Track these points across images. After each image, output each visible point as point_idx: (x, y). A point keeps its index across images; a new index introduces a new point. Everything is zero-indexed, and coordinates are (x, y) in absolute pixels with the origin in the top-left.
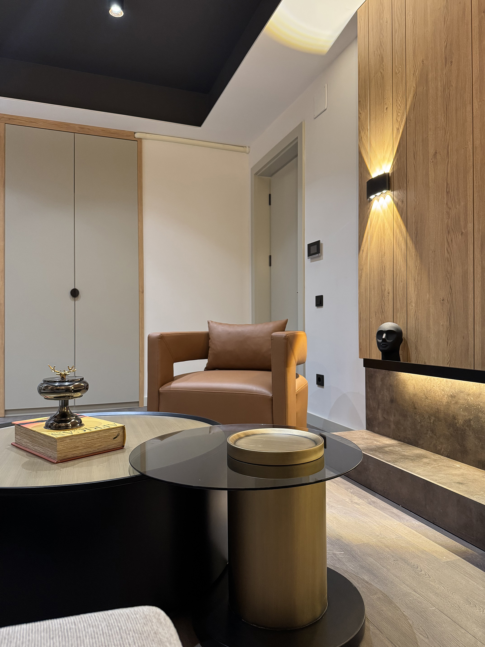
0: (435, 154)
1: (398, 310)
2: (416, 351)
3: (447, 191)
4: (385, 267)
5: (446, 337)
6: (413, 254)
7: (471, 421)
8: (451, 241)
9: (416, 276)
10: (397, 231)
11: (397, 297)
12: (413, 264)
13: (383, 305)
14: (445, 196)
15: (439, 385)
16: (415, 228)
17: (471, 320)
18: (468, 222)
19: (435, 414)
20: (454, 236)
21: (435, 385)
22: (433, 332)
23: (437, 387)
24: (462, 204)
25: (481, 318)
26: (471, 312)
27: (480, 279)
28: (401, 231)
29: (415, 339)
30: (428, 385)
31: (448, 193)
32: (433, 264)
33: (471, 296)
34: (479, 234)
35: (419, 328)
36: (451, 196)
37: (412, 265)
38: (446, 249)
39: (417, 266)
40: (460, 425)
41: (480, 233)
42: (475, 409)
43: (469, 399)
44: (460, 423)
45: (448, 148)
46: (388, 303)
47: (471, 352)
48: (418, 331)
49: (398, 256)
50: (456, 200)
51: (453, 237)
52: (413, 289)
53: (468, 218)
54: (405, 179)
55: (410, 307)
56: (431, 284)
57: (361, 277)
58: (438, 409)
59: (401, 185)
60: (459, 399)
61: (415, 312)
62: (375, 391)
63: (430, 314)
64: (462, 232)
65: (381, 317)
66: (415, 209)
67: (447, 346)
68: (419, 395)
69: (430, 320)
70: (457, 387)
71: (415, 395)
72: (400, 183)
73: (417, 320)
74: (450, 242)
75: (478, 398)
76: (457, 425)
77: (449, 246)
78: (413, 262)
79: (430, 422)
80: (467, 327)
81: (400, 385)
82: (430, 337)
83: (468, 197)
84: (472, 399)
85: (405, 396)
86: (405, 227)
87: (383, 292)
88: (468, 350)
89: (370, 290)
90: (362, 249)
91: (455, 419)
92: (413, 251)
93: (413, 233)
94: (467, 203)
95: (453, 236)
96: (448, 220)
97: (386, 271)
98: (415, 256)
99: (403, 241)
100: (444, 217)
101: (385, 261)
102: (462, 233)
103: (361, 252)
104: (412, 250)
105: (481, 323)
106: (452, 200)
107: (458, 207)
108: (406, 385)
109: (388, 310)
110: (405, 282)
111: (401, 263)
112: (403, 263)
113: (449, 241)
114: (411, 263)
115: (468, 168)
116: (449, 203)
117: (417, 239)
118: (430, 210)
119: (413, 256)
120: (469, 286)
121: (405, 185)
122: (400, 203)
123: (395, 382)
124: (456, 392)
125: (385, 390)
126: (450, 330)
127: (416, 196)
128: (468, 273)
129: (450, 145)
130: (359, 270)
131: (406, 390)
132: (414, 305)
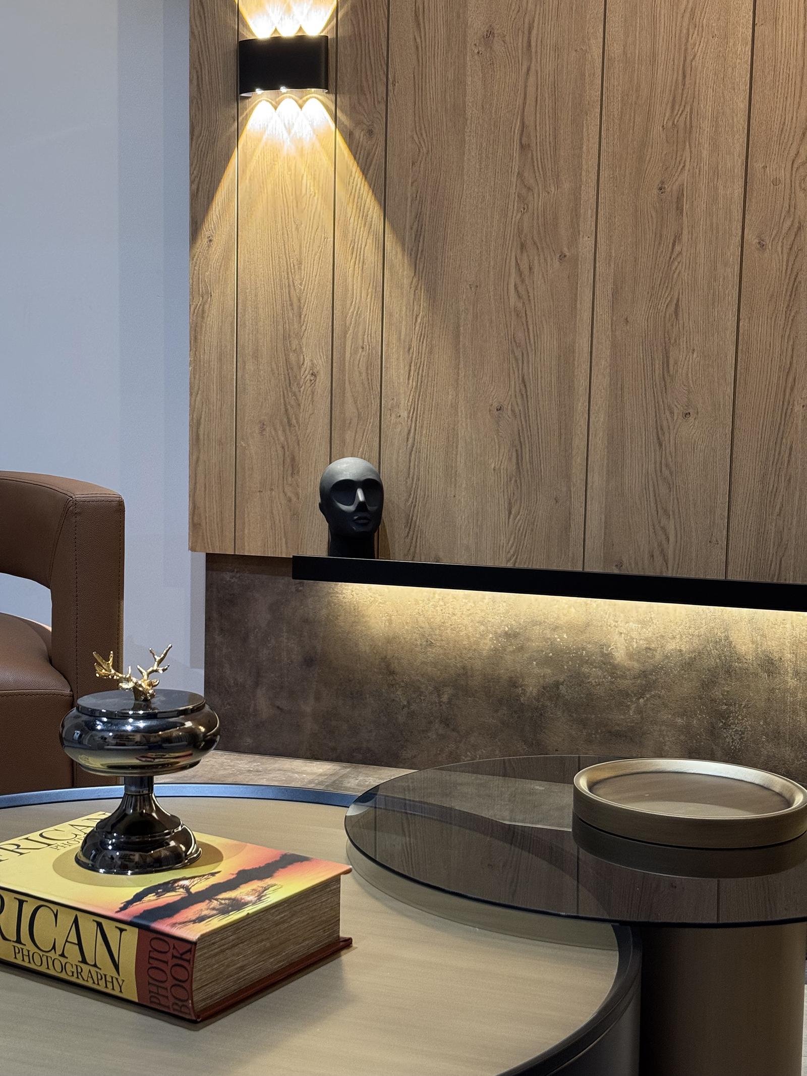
0: (488, 37)
1: (347, 422)
2: (407, 530)
3: (521, 143)
4: (302, 302)
5: (506, 497)
6: (406, 282)
7: (561, 687)
8: (530, 269)
9: (414, 340)
10: (349, 210)
11: (344, 388)
12: (404, 308)
13: (292, 407)
14: (516, 155)
15: (468, 610)
16: (413, 214)
17: (578, 461)
18: (581, 233)
19: (456, 680)
20: (539, 260)
21: (456, 612)
22: (464, 486)
23: (464, 616)
24: (566, 186)
25: (606, 458)
26: (579, 442)
27: (608, 370)
28: (363, 215)
29: (407, 500)
30: (435, 613)
31: (524, 147)
32: (470, 317)
33: (581, 405)
34: (610, 265)
35: (422, 473)
36: (532, 159)
37: (401, 310)
38: (512, 287)
39: (417, 316)
40: (528, 698)
41: (613, 266)
42: (571, 659)
43: (555, 639)
44: (528, 694)
45: (530, 33)
46: (313, 401)
47: (576, 532)
48: (418, 479)
49: (350, 279)
50: (549, 174)
51: (536, 262)
52: (403, 372)
53: (581, 224)
54: (381, 73)
55: (389, 419)
56: (461, 366)
57: (203, 318)
58: (464, 668)
59: (365, 84)
60: (528, 639)
61: (409, 433)
62: (245, 639)
63: (458, 441)
64: (561, 252)
65: (282, 439)
66: (413, 164)
67: (509, 518)
68: (405, 639)
69: (457, 455)
70: (522, 614)
71: (389, 641)
72: (363, 79)
73: (413, 452)
74: (526, 272)
75: (580, 633)
76: (522, 699)
77: (523, 281)
78: (404, 304)
79: (440, 702)
80: (568, 477)
81: (341, 618)
82: (454, 496)
83: (584, 173)
84: (565, 636)
85: (357, 645)
86: (376, 203)
87: (292, 369)
88: (567, 529)
89: (239, 359)
90: (205, 232)
91: (517, 687)
92: (405, 273)
93: (408, 227)
94: (581, 187)
95: (536, 258)
96: (522, 215)
97: (304, 313)
98: (413, 289)
99: (370, 241)
100: (511, 207)
101: (301, 284)
102: (562, 257)
103: (202, 242)
104: (404, 270)
105: (605, 469)
106: (536, 168)
107: (553, 190)
108: (363, 616)
109: (312, 420)
110: (377, 352)
111: (363, 300)
112: (369, 300)
113: (522, 267)
114: (397, 304)
115: (587, 103)
116: (526, 174)
117: (420, 245)
118: (466, 178)
119: (405, 286)
120: (576, 382)
121: (381, 89)
122: (359, 135)
123: (324, 612)
124: (520, 624)
125: (285, 634)
126: (518, 481)
127: (420, 129)
128: (574, 352)
129: (535, 28)
130: (192, 293)
131: (362, 631)
132: (404, 414)
